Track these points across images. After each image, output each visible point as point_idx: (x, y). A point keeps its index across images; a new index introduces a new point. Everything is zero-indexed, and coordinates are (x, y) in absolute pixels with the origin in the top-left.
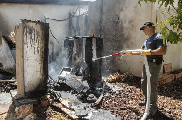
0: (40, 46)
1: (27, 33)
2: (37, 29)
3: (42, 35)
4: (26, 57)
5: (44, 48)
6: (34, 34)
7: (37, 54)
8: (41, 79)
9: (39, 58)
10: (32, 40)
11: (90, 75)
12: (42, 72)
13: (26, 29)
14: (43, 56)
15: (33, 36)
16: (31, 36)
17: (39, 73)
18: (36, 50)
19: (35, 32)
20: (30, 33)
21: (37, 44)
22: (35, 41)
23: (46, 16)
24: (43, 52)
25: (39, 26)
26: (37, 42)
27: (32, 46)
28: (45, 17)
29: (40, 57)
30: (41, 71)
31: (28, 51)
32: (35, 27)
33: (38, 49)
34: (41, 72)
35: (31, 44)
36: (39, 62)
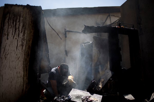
0: (25, 38)
1: (10, 21)
2: (24, 15)
3: (30, 23)
4: (4, 54)
5: (31, 40)
6: (19, 21)
7: (20, 49)
8: (23, 90)
9: (23, 55)
10: (16, 30)
11: (118, 93)
12: (25, 78)
13: (8, 15)
14: (30, 52)
15: (18, 24)
16: (14, 24)
17: (20, 80)
18: (20, 43)
19: (21, 18)
20: (13, 20)
21: (21, 35)
22: (19, 31)
23: (67, 29)
24: (29, 46)
25: (28, 11)
26: (22, 31)
27: (15, 37)
28: (65, 29)
29: (25, 54)
30: (24, 76)
31: (7, 45)
32: (22, 13)
33: (23, 41)
34: (23, 78)
35: (13, 35)
36: (22, 62)
